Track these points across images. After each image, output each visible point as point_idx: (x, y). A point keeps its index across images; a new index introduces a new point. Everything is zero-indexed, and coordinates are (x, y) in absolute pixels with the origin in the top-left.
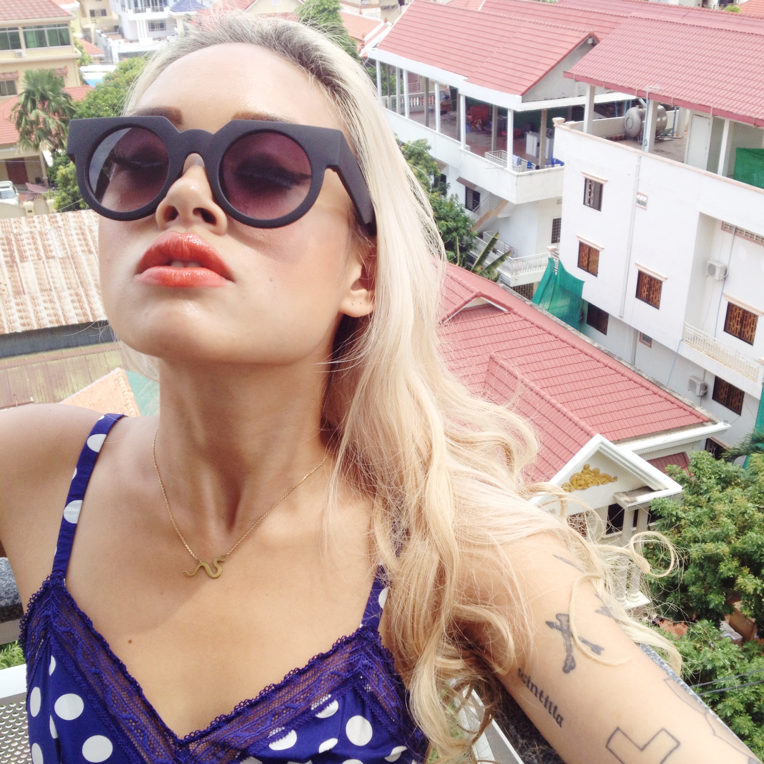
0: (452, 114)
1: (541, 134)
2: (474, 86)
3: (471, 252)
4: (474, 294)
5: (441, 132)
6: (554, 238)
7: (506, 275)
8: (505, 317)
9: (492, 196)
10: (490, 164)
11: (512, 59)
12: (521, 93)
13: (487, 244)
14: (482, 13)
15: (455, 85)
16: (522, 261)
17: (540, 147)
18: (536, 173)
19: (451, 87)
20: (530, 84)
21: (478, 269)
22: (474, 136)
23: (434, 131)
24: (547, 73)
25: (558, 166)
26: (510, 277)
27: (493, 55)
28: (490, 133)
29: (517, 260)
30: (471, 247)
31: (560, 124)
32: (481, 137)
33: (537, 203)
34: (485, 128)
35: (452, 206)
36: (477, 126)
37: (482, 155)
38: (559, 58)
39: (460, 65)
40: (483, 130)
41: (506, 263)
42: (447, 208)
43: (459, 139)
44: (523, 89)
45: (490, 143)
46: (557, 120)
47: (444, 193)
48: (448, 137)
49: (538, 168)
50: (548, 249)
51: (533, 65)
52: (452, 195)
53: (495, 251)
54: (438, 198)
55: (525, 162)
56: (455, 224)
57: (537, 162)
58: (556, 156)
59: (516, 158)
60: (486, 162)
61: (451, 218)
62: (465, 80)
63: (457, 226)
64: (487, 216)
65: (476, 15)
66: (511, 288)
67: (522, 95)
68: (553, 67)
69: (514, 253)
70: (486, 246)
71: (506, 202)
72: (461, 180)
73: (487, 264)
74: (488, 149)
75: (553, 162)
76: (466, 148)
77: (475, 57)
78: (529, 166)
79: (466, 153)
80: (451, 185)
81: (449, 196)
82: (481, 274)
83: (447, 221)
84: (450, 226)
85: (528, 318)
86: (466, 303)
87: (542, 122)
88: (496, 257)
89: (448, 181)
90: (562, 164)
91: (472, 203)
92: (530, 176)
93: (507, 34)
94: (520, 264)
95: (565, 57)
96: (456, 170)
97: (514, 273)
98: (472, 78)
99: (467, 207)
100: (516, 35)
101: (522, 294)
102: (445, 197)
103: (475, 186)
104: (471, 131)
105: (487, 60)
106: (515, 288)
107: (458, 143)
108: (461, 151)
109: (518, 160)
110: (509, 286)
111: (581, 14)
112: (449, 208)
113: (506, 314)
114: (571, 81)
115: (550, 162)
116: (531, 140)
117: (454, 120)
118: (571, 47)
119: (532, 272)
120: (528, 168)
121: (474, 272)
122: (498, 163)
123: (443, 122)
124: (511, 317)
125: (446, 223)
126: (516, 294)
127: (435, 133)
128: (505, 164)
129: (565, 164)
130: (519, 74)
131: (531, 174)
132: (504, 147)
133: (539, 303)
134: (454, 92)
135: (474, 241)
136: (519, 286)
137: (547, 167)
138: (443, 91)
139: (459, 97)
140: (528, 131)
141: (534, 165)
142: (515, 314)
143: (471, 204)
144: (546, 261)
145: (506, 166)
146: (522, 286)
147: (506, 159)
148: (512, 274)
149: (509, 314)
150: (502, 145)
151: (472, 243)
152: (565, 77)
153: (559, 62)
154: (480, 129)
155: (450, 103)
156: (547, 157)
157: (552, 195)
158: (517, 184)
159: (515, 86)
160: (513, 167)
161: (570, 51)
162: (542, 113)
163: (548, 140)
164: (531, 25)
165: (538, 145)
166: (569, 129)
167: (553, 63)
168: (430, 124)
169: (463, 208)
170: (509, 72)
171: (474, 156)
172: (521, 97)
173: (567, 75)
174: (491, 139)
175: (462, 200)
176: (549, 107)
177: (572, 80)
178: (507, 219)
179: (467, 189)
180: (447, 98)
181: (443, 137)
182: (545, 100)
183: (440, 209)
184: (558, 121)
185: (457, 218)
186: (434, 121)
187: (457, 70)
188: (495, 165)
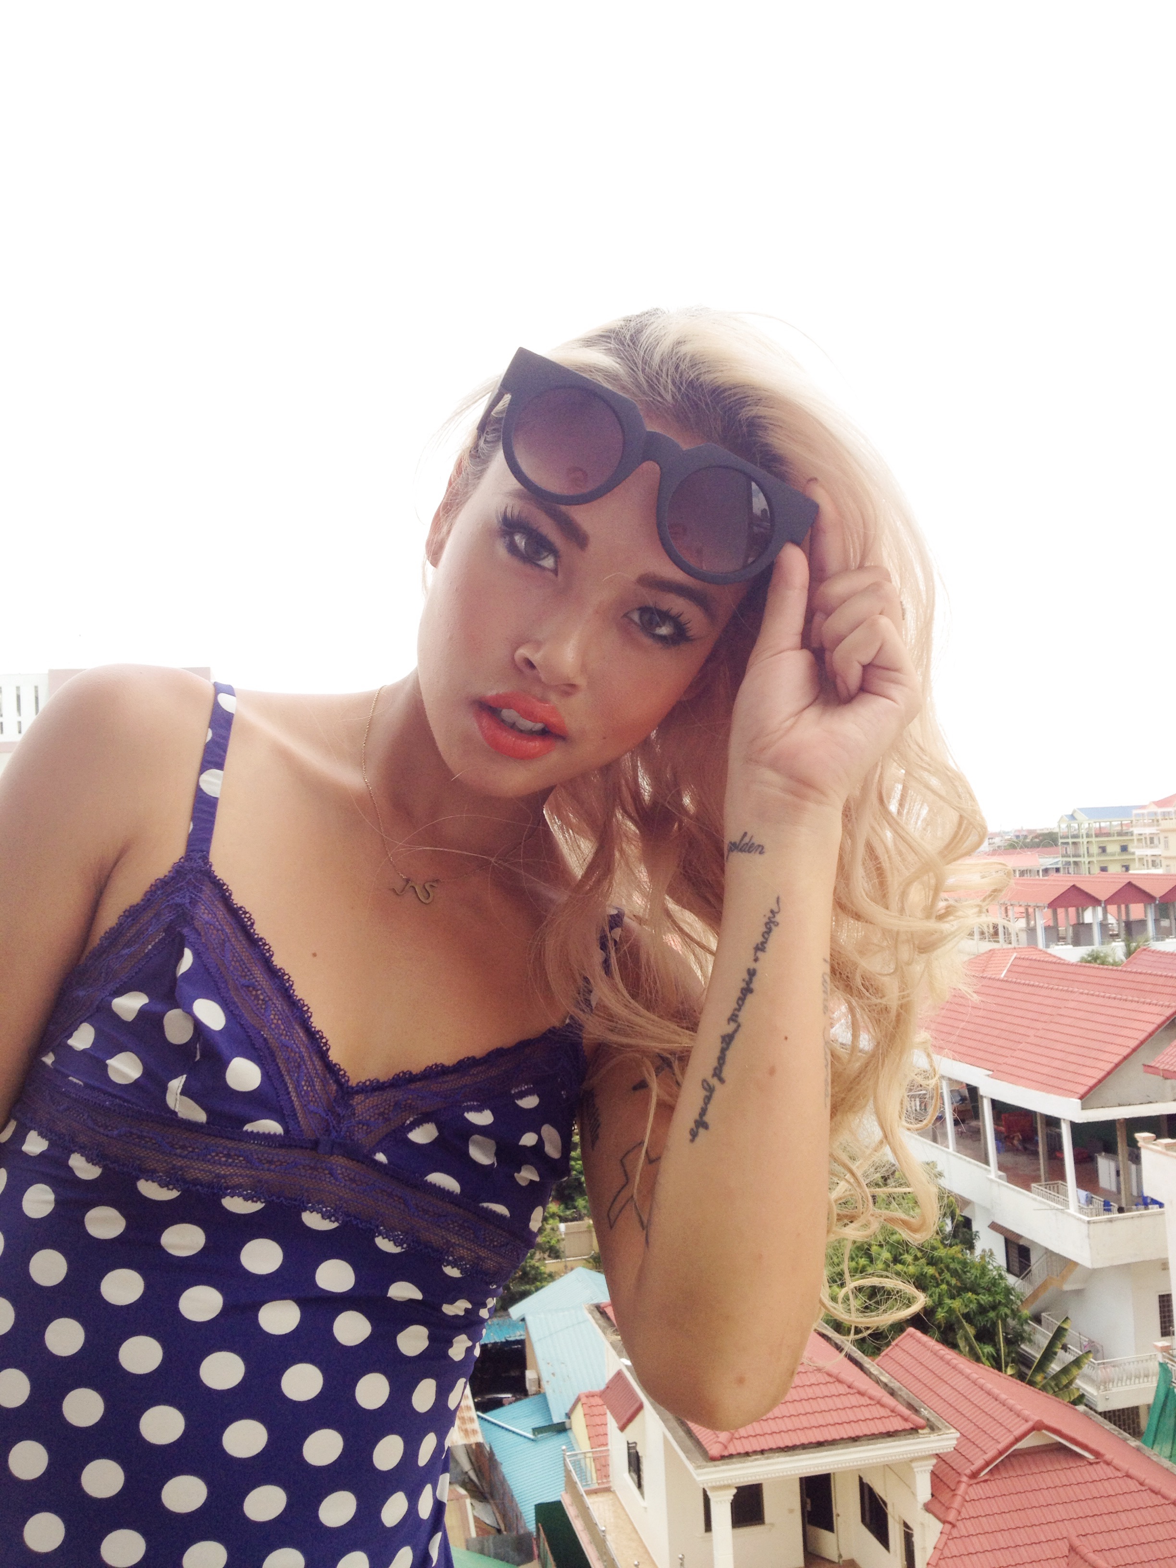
0: (974, 1123)
1: (1120, 1158)
2: (1004, 1084)
3: (1022, 1346)
4: (1030, 1424)
5: (958, 1152)
6: (1165, 1328)
7: (1090, 1390)
8: (1089, 1468)
9: (1048, 1252)
10: (1041, 1202)
11: (1059, 1046)
12: (1079, 1096)
13: (1051, 1335)
14: (1006, 981)
15: (973, 1083)
16: (1114, 1366)
17: (1122, 1178)
18: (1117, 1219)
19: (968, 1085)
20: (1092, 1082)
21: (1039, 1378)
22: (1010, 1159)
23: (946, 1149)
24: (1117, 1065)
25: (1154, 1209)
26: (1095, 1394)
27: (1029, 1040)
28: (1036, 1153)
29: (1104, 1363)
30: (1023, 1339)
31: (1148, 1143)
32: (1022, 1159)
33: (1127, 1266)
34: (1028, 1146)
35: (984, 1270)
36: (1016, 1142)
37: (1027, 1188)
38: (1133, 1044)
39: (980, 1054)
40: (1025, 1149)
41: (1086, 1369)
42: (975, 1272)
43: (987, 1162)
44: (1082, 1090)
45: (1039, 1169)
46: (1141, 1137)
47: (971, 1247)
48: (968, 1159)
49: (1121, 1210)
50: (1156, 1347)
51: (1093, 1054)
52: (984, 1251)
53: (1065, 1348)
54: (960, 1255)
55: (1099, 1201)
56: (991, 1299)
57: (1118, 1201)
58: (1148, 1192)
59: (1083, 1194)
60: (1035, 1199)
61: (983, 1288)
62: (988, 1075)
63: (994, 1301)
64: (1044, 1286)
65: (998, 984)
66: (1100, 1414)
67: (1081, 1098)
68: (1125, 1058)
69: (1098, 1351)
70: (1050, 1338)
71: (1076, 1264)
72: (995, 1227)
73: (1053, 1369)
74: (1037, 1179)
75: (1146, 1202)
76: (1000, 1177)
77: (1001, 1042)
78: (1107, 1207)
79: (999, 1185)
80: (980, 1234)
81: (978, 1252)
82: (1044, 1388)
83: (978, 1294)
84: (982, 1302)
85: (1133, 1472)
86: (1018, 1440)
87: (1119, 1140)
88: (1069, 1358)
89: (975, 1228)
90: (1161, 1205)
91: (1017, 1265)
92: (1109, 1224)
93: (1048, 1010)
94: (1110, 1371)
95: (1142, 1043)
96: (987, 1211)
97: (1102, 1387)
98: (998, 1073)
99: (1009, 1270)
100: (1062, 1012)
101: (1120, 1428)
102: (972, 1253)
103: (1019, 1237)
104: (1007, 1151)
105: (1020, 1046)
106: (1107, 1415)
107: (986, 1169)
108: (991, 1181)
109: (1087, 1197)
110: (1096, 1412)
111: (1161, 981)
112: (979, 1272)
113: (1091, 1464)
114: (1157, 1079)
115: (1140, 1200)
116: (1105, 1166)
117: (976, 1134)
118: (1150, 1028)
119: (1134, 1387)
120: (1104, 1210)
121: (1031, 1383)
122: (1053, 1200)
123: (960, 1135)
124: (1101, 1471)
125: (974, 1296)
126: (1109, 1426)
127: (948, 1153)
128: (1066, 1203)
129: (1166, 1206)
130: (1072, 1068)
131: (1111, 1221)
132: (1062, 1176)
133: (1153, 1444)
134: (973, 1091)
135: (1026, 1328)
136: (1114, 1411)
137: (1138, 1210)
138: (958, 1091)
139: (982, 1102)
140: (1099, 1152)
141: (1115, 1206)
142: (1108, 1464)
143: (1016, 1267)
144: (1154, 1367)
145: (1067, 1206)
146: (1119, 1410)
147: (1066, 1195)
148: (1098, 1388)
149: (1097, 1463)
150: (1057, 1173)
151: (1024, 1331)
152: (1146, 1072)
153: (1134, 1050)
154: (1020, 1147)
155: (970, 1107)
156: (1135, 1193)
157: (1149, 1254)
158: (1089, 1236)
159: (1069, 1086)
160: (1081, 1209)
161: (1150, 1035)
162: (1118, 1126)
163: (1133, 1167)
164: (1083, 998)
165: (1118, 1173)
166: (1164, 1150)
167: (1125, 1051)
168: (939, 1139)
169: (1003, 1273)
170: (1057, 1064)
171: (1013, 1190)
172: (1079, 1101)
173: (1149, 1068)
174: (1039, 1164)
175: (1000, 1259)
176: (1127, 1117)
177: (1156, 1077)
178: (1078, 1292)
179: (1007, 1241)
180: (963, 1099)
181: (960, 1158)
182: (1120, 1105)
183: (965, 1273)
184: (1144, 1139)
185: (993, 1289)
186: (945, 1135)
187: (976, 1062)
188: (1049, 1205)
